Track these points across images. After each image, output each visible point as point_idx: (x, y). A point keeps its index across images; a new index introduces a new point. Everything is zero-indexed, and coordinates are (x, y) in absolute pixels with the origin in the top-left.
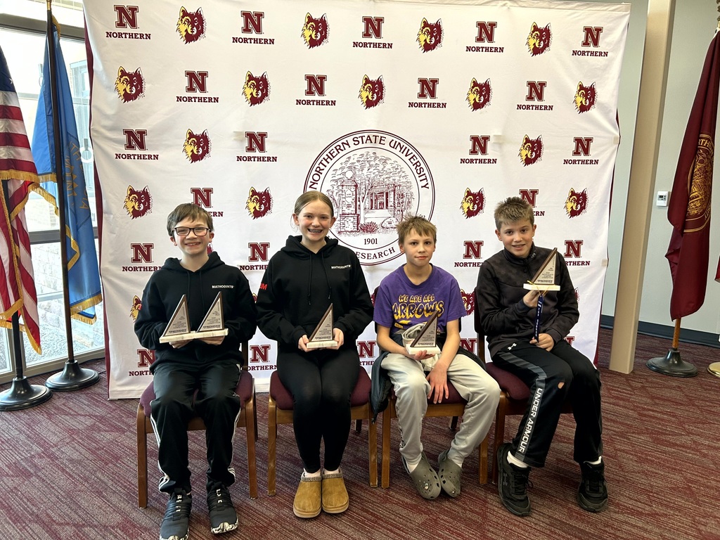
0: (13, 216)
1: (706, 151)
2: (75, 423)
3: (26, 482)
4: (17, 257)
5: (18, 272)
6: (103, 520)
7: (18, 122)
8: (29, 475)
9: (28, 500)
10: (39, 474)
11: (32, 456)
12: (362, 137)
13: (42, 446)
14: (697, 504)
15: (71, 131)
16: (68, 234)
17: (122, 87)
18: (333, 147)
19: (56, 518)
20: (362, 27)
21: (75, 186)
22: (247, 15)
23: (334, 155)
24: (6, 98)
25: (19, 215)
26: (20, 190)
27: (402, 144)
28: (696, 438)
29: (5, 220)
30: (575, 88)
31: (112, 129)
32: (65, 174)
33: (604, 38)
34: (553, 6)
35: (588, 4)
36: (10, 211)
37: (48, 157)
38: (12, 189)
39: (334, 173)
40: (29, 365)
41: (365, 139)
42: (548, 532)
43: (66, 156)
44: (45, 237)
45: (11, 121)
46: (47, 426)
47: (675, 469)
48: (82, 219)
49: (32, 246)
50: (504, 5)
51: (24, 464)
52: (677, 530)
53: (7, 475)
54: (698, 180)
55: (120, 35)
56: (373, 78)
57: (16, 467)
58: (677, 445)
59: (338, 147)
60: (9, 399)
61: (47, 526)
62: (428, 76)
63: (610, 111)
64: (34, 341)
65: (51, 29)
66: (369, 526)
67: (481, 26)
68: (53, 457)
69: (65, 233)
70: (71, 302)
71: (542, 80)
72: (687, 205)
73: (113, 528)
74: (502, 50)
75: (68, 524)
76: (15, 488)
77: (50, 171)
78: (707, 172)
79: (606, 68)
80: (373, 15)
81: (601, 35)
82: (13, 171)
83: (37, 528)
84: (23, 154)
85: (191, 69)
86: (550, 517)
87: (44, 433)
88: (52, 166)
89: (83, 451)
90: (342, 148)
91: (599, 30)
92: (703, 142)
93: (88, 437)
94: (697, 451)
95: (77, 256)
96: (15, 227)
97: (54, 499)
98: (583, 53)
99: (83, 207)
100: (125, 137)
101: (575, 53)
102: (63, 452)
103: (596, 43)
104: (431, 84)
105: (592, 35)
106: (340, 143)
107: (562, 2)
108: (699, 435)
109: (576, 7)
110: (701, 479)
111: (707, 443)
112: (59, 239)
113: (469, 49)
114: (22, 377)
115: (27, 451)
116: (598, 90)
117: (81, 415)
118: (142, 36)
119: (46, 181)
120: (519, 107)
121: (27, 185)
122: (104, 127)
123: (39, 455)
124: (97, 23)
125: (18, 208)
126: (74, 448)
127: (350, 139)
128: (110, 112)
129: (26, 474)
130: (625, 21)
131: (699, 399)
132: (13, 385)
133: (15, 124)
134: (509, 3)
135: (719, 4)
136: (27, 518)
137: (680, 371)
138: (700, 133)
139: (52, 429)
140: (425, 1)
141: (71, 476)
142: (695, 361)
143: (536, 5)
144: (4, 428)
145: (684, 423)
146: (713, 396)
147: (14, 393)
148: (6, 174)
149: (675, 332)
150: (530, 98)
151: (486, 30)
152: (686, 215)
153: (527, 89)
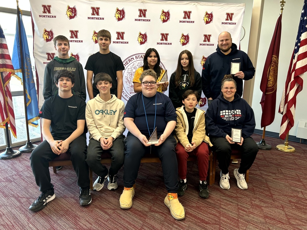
0: (5, 85)
1: (274, 62)
3: (10, 184)
4: (7, 101)
5: (7, 107)
8: (11, 182)
9: (10, 190)
10: (15, 181)
11: (13, 175)
13: (16, 172)
14: (254, 194)
15: (27, 53)
16: (26, 93)
17: (45, 36)
18: (127, 60)
19: (20, 196)
20: (138, 13)
21: (29, 74)
22: (93, 9)
23: (128, 63)
24: (1, 40)
25: (7, 85)
26: (8, 75)
28: (262, 172)
29: (2, 87)
31: (42, 53)
32: (25, 70)
33: (234, 17)
34: (213, 5)
35: (228, 4)
36: (4, 84)
37: (18, 63)
38: (4, 75)
39: (128, 70)
40: (13, 143)
41: (140, 57)
42: (196, 202)
43: (25, 62)
44: (18, 94)
45: (3, 49)
46: (18, 165)
47: (250, 182)
48: (31, 87)
49: (13, 97)
50: (194, 4)
51: (9, 178)
52: (244, 202)
53: (3, 181)
54: (271, 73)
55: (44, 16)
56: (143, 33)
57: (7, 179)
58: (254, 174)
59: (129, 60)
60: (5, 155)
61: (17, 198)
62: (165, 32)
64: (14, 134)
65: (18, 12)
67: (185, 12)
68: (20, 176)
69: (25, 92)
70: (28, 119)
71: (210, 34)
72: (267, 83)
74: (193, 22)
75: (24, 198)
76: (6, 186)
77: (19, 68)
78: (275, 70)
79: (235, 29)
80: (143, 8)
81: (233, 16)
82: (5, 69)
83: (13, 199)
84: (8, 62)
85: (72, 29)
87: (17, 167)
88: (20, 66)
90: (131, 60)
91: (232, 14)
92: (274, 59)
94: (261, 176)
95: (30, 101)
96: (6, 90)
97: (20, 189)
98: (226, 23)
99: (32, 82)
100: (47, 56)
101: (223, 23)
102: (24, 174)
103: (231, 19)
104: (166, 35)
105: (230, 16)
106: (130, 58)
107: (217, 3)
108: (263, 171)
109: (223, 5)
110: (258, 186)
111: (266, 173)
112: (23, 94)
113: (180, 22)
114: (10, 147)
115: (11, 173)
118: (53, 17)
119: (18, 72)
121: (10, 74)
122: (39, 52)
123: (15, 175)
124: (36, 12)
125: (7, 82)
126: (28, 173)
127: (134, 57)
128: (41, 46)
130: (243, 10)
131: (269, 158)
132: (6, 150)
133: (5, 50)
134: (196, 4)
135: (281, 3)
136: (9, 196)
137: (265, 148)
138: (273, 55)
139: (21, 166)
140: (163, 3)
141: (27, 182)
142: (272, 144)
143: (207, 4)
144: (3, 165)
145: (259, 166)
146: (274, 157)
147: (7, 153)
148: (2, 70)
149: (263, 132)
150: (205, 41)
151: (187, 14)
152: (267, 87)
153: (204, 37)
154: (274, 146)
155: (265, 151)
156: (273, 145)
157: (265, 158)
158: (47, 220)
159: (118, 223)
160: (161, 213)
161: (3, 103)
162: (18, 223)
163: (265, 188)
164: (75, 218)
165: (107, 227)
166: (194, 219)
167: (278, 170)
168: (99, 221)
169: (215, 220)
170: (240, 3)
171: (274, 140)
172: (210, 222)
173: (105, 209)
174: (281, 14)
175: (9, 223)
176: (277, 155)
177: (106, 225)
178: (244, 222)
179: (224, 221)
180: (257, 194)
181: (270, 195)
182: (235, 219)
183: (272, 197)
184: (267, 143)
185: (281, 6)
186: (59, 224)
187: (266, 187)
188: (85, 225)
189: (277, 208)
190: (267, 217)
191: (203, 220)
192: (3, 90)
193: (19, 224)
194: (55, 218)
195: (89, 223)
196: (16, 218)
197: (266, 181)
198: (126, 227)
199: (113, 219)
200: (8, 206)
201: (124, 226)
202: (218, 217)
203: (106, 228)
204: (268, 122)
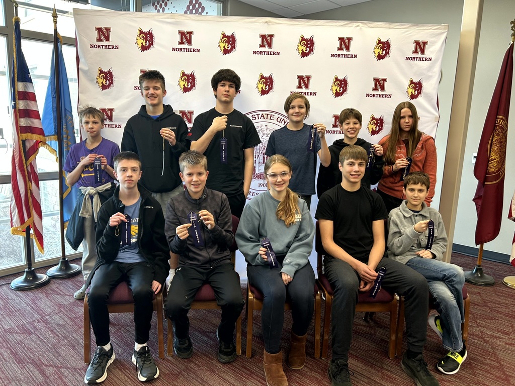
0: (28, 163)
1: (501, 128)
2: (62, 301)
3: (28, 338)
4: (30, 190)
5: (30, 199)
6: (74, 365)
7: (33, 102)
9: (28, 349)
10: (37, 333)
11: (34, 321)
12: (258, 115)
13: (40, 315)
14: (473, 375)
15: (68, 108)
17: (100, 81)
19: (44, 361)
20: (259, 41)
21: (70, 143)
22: (182, 33)
24: (26, 87)
25: (32, 163)
26: (34, 145)
27: (285, 119)
28: (483, 329)
29: (23, 166)
30: (407, 83)
32: (63, 136)
33: (429, 48)
34: (392, 27)
35: (417, 25)
36: (26, 160)
37: (53, 124)
38: (29, 145)
40: (37, 260)
41: (260, 116)
43: (64, 124)
44: (49, 176)
45: (28, 102)
46: (44, 302)
49: (41, 183)
50: (358, 26)
51: (27, 325)
53: (17, 333)
54: (495, 148)
55: (99, 46)
57: (23, 327)
60: (22, 282)
61: (39, 366)
62: (304, 74)
63: (432, 99)
64: (40, 245)
65: (56, 40)
66: (245, 378)
67: (341, 40)
68: (46, 322)
69: (62, 174)
70: (65, 220)
71: (384, 77)
72: (488, 165)
73: (80, 370)
74: (356, 56)
75: (51, 366)
76: (21, 341)
77: (53, 133)
78: (502, 142)
79: (430, 69)
80: (267, 32)
81: (427, 46)
82: (29, 134)
83: (32, 367)
84: (36, 123)
85: (144, 69)
86: (368, 378)
87: (43, 306)
88: (55, 130)
89: (66, 319)
91: (425, 43)
92: (500, 122)
93: (70, 310)
94: (482, 338)
95: (70, 189)
96: (30, 170)
97: (44, 349)
98: (413, 59)
101: (407, 58)
102: (53, 319)
103: (423, 52)
104: (306, 80)
105: (420, 47)
107: (398, 24)
108: (485, 327)
109: (408, 27)
110: (480, 358)
111: (490, 333)
112: (58, 177)
113: (332, 55)
114: (31, 269)
115: (30, 317)
116: (424, 84)
117: (68, 295)
118: (113, 47)
119: (51, 140)
120: (368, 95)
121: (38, 143)
123: (38, 320)
124: (85, 39)
125: (32, 158)
126: (61, 317)
127: (250, 116)
129: (29, 333)
130: (443, 37)
131: (492, 302)
132: (25, 274)
133: (31, 103)
134: (361, 25)
135: (513, 25)
136: (26, 361)
137: (482, 282)
138: (497, 115)
139: (48, 304)
140: (303, 23)
141: (57, 335)
142: (494, 275)
143: (380, 26)
144: (17, 301)
145: (477, 318)
146: (502, 300)
147: (26, 278)
148: (24, 136)
149: (479, 253)
150: (375, 89)
151: (345, 43)
152: (487, 172)
153: (373, 83)
154: (498, 278)
155: (482, 287)
156: (496, 277)
157: (485, 302)
161: (24, 193)
163: (493, 363)
170: (440, 23)
171: (497, 267)
174: (512, 43)
176: (506, 297)
180: (479, 374)
181: (504, 377)
183: (508, 381)
184: (486, 274)
185: (512, 29)
187: (494, 361)
192: (24, 170)
197: (493, 348)
200: (23, 382)
204: (490, 235)
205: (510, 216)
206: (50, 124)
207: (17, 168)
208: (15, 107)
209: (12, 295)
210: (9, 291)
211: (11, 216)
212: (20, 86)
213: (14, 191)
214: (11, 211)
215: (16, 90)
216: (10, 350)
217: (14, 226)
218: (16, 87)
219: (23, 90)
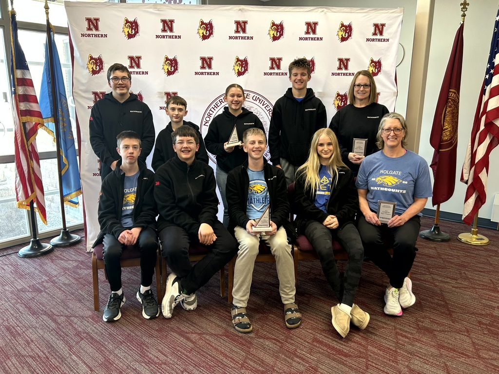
0: (29, 143)
1: (453, 100)
2: (67, 265)
3: (39, 295)
4: (32, 168)
5: (33, 176)
6: (82, 314)
7: (31, 88)
8: (41, 291)
9: (40, 304)
10: (46, 291)
11: (43, 282)
13: (48, 277)
15: (62, 92)
16: (61, 154)
17: (91, 66)
18: (218, 100)
19: (55, 312)
20: (234, 27)
21: (65, 125)
22: (164, 22)
23: (218, 105)
24: (23, 74)
25: (33, 143)
26: (33, 127)
27: (260, 98)
28: (435, 276)
29: (25, 146)
30: (368, 62)
31: (85, 91)
32: (59, 118)
33: (387, 30)
34: (353, 11)
35: (376, 9)
36: (28, 140)
37: (49, 108)
38: (28, 127)
40: (40, 232)
43: (59, 107)
44: (48, 156)
45: (27, 87)
46: (51, 266)
48: (69, 145)
49: (41, 161)
50: (323, 11)
51: (37, 285)
53: (29, 291)
54: (448, 118)
55: (89, 35)
56: (242, 58)
57: (33, 287)
58: (421, 280)
59: (221, 101)
60: (29, 251)
61: (51, 316)
62: (276, 56)
63: (391, 76)
64: (43, 217)
65: (49, 29)
67: (308, 24)
68: (54, 282)
70: (64, 194)
71: (347, 57)
72: (442, 134)
74: (321, 39)
75: (62, 316)
76: (33, 298)
77: (50, 116)
78: (453, 113)
79: (388, 49)
80: (241, 19)
81: (385, 28)
82: (28, 117)
83: (45, 317)
84: (34, 107)
85: (131, 55)
87: (49, 270)
88: (51, 113)
89: (71, 279)
90: (223, 101)
91: (383, 25)
93: (74, 272)
94: (433, 283)
95: (67, 166)
96: (31, 150)
97: (54, 303)
98: (373, 40)
99: (70, 138)
100: (93, 96)
101: (368, 40)
102: (60, 280)
103: (381, 33)
104: (277, 61)
105: (379, 29)
107: (359, 8)
108: (437, 275)
109: (368, 11)
110: (429, 299)
111: (440, 279)
112: (56, 156)
113: (301, 39)
114: (36, 239)
115: (40, 279)
116: (382, 63)
117: (71, 260)
118: (102, 36)
119: (48, 122)
121: (37, 125)
122: (81, 90)
123: (46, 281)
124: (76, 29)
125: (32, 138)
126: (66, 278)
128: (84, 81)
129: (39, 291)
130: (400, 19)
131: (445, 255)
132: (31, 243)
133: (29, 89)
134: (325, 10)
135: (462, 6)
136: (39, 313)
137: (439, 238)
138: (450, 89)
139: (54, 267)
140: (273, 10)
141: (64, 292)
142: (451, 232)
143: (342, 11)
144: (26, 266)
145: (430, 268)
146: (455, 253)
147: (32, 248)
148: (24, 119)
149: (436, 213)
150: (340, 68)
151: (311, 27)
152: (441, 140)
153: (338, 63)
154: (454, 235)
155: (438, 243)
156: (452, 234)
157: (439, 255)
158: (98, 350)
159: (208, 354)
160: (275, 339)
161: (27, 170)
162: (55, 353)
163: (440, 302)
164: (141, 346)
165: (191, 360)
166: (325, 349)
167: (461, 274)
168: (179, 351)
169: (360, 351)
170: (396, 8)
171: (454, 226)
172: (352, 354)
173: (186, 333)
174: (462, 23)
175: (41, 354)
176: (459, 250)
177: (189, 358)
178: (406, 354)
179: (374, 353)
180: (427, 310)
181: (448, 312)
182: (391, 350)
183: (451, 315)
184: (443, 231)
185: (462, 10)
186: (117, 355)
187: (441, 300)
188: (157, 358)
189: (460, 333)
190: (443, 347)
191: (340, 350)
192: (26, 150)
193: (56, 355)
194: (111, 346)
195: (162, 354)
196: (52, 346)
197: (441, 291)
198: (220, 360)
199: (200, 349)
200: (38, 329)
201: (217, 360)
202: (364, 346)
203: (188, 362)
204: (444, 196)
205: (462, 179)
206: (46, 107)
207: (20, 148)
208: (15, 93)
209: (20, 262)
210: (17, 259)
211: (17, 191)
212: (19, 74)
213: (18, 169)
214: (16, 186)
215: (15, 77)
216: (25, 305)
217: (20, 200)
218: (15, 74)
219: (22, 77)
